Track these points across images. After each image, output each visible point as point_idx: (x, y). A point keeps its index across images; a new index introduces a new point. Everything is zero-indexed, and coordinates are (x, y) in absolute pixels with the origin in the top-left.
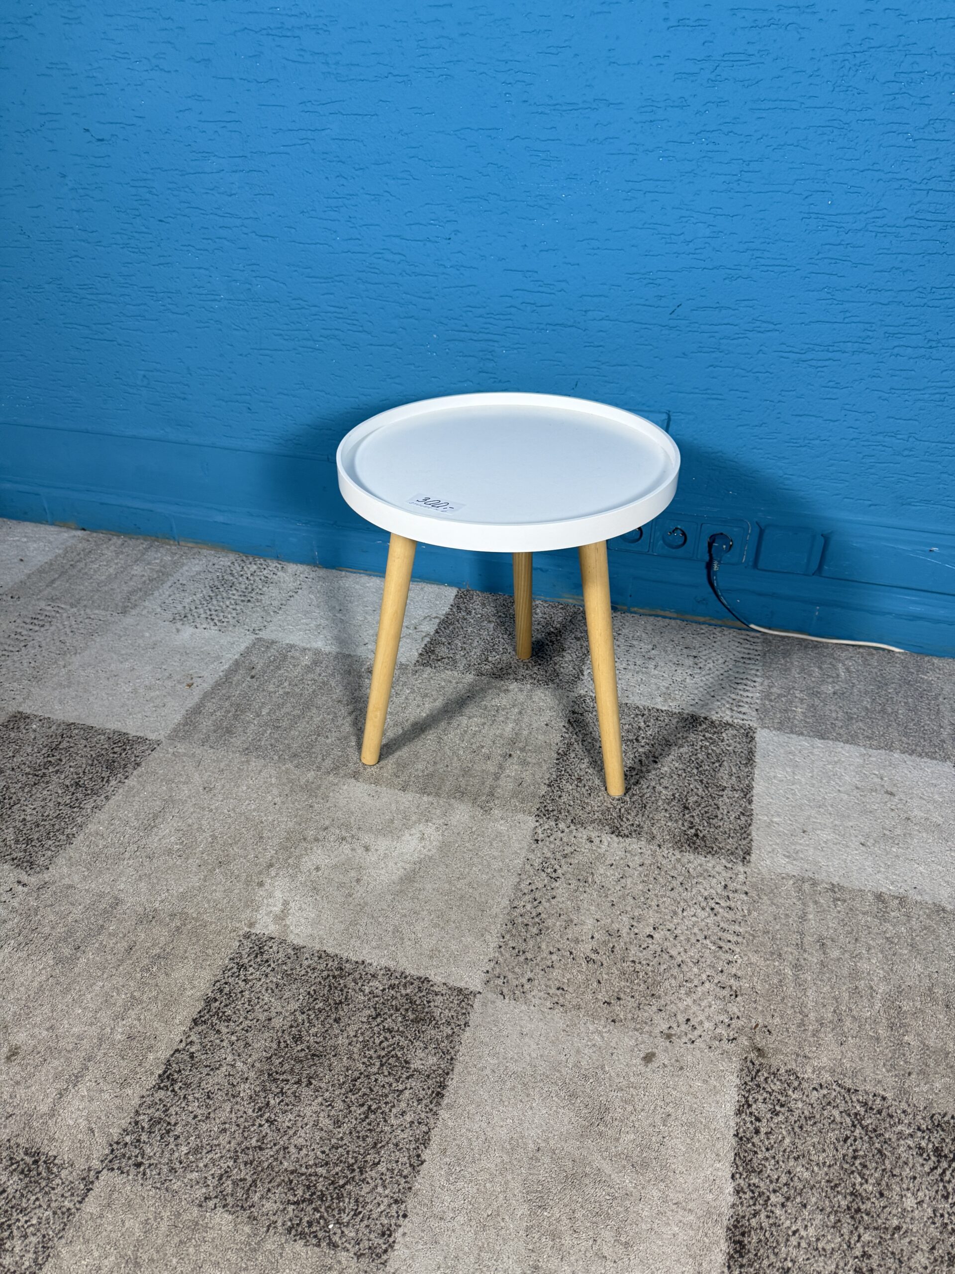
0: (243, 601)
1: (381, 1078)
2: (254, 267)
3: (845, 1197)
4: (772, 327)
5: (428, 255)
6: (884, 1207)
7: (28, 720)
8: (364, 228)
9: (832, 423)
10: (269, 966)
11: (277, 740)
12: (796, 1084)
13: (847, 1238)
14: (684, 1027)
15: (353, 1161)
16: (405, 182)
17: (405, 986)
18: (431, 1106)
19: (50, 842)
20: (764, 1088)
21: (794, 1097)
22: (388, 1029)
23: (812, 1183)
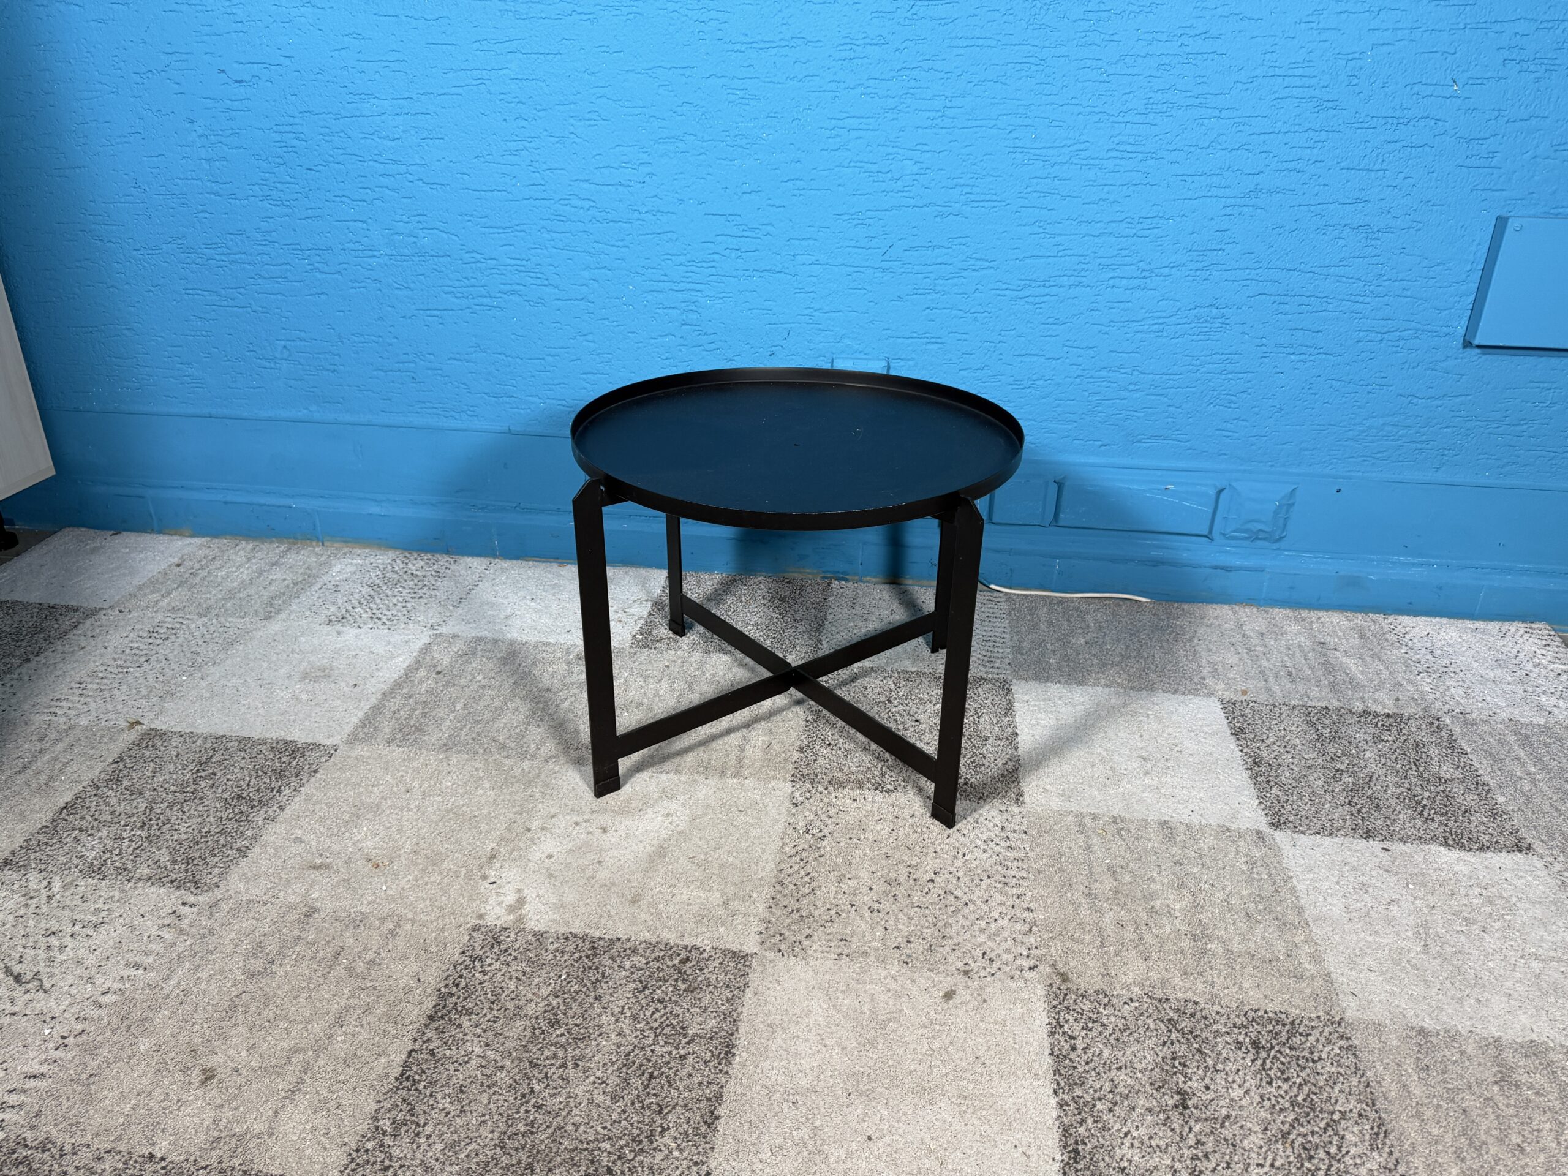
0: (412, 598)
1: (657, 1048)
2: (421, 218)
3: (1172, 1097)
4: (988, 264)
5: (621, 201)
6: (1211, 1101)
7: (165, 737)
8: (547, 172)
9: (1054, 362)
10: (510, 955)
11: (479, 734)
12: (1106, 1001)
13: (1178, 1131)
14: (981, 962)
15: (638, 1132)
16: (592, 122)
17: (671, 958)
18: (720, 1067)
19: (217, 859)
20: (1074, 1010)
21: (1105, 1012)
22: (659, 1001)
23: (1136, 1088)
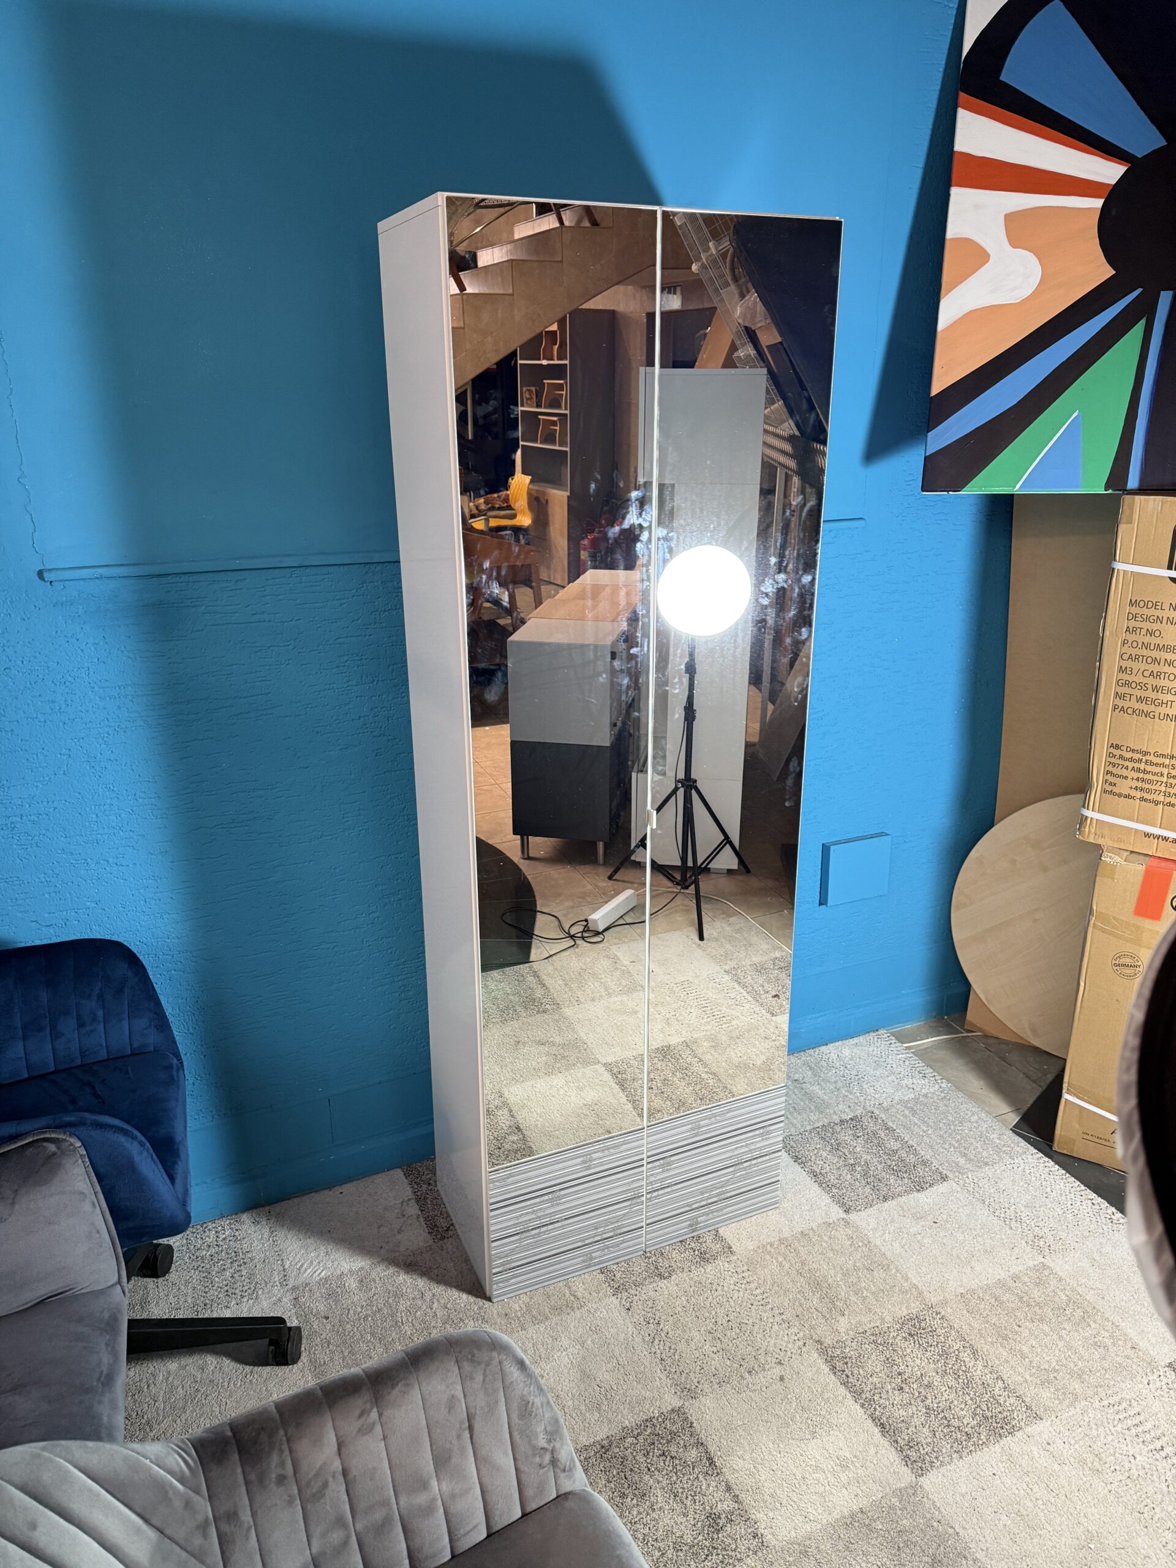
0: (239, 1266)
1: (682, 1479)
6: (912, 1371)
12: (843, 1345)
13: (909, 1392)
14: (782, 1354)
18: (716, 1472)
20: (834, 1357)
23: (883, 1381)
